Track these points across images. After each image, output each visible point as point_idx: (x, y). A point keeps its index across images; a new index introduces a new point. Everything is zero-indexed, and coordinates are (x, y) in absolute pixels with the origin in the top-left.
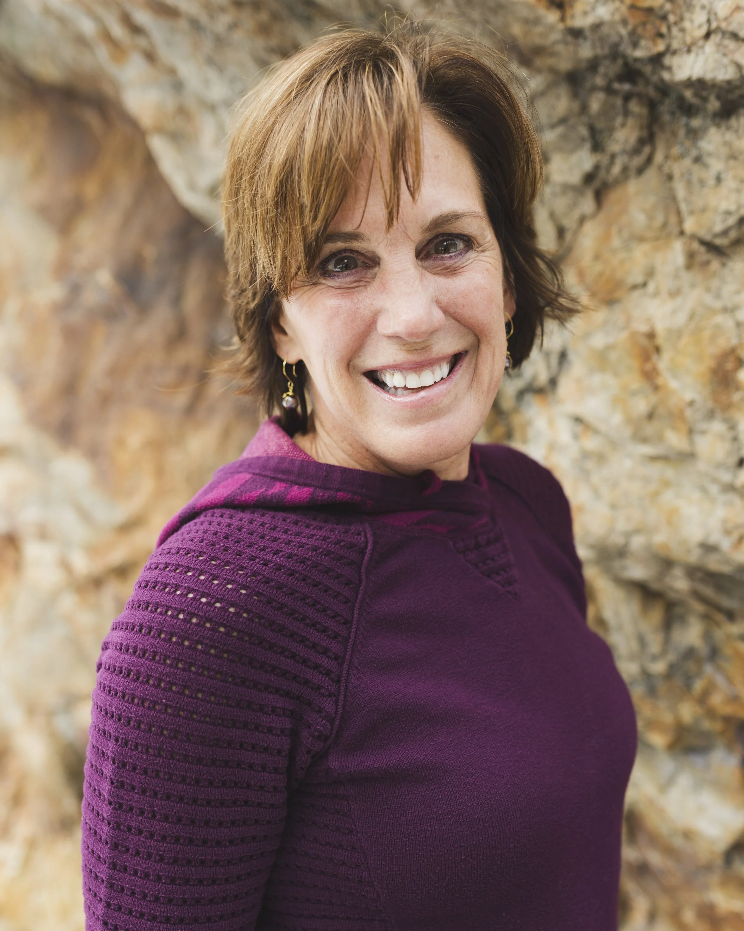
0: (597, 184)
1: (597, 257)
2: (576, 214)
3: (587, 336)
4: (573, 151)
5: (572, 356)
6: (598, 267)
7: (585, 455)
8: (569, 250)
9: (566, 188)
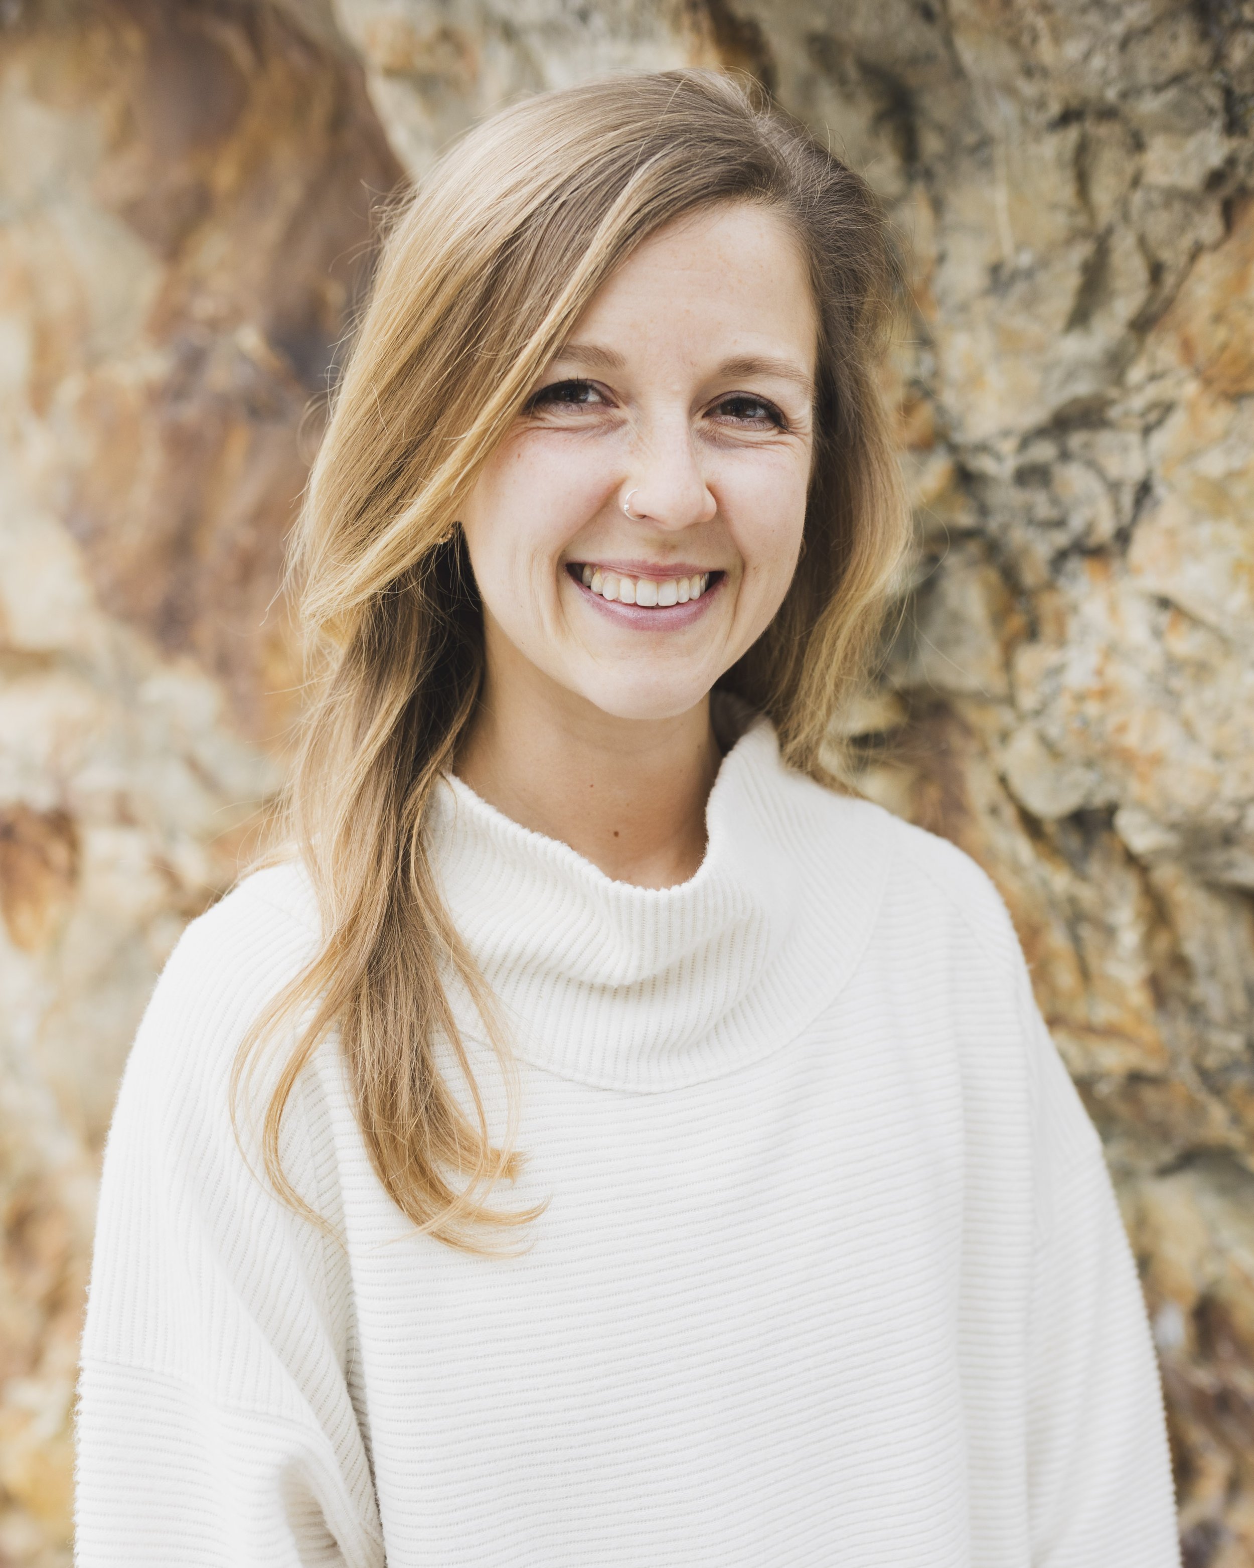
0: (1228, 189)
1: (1218, 318)
2: (1186, 242)
3: (1191, 455)
4: (1189, 132)
5: (1160, 490)
6: (1221, 334)
7: (1173, 664)
8: (1169, 303)
9: (1172, 195)
